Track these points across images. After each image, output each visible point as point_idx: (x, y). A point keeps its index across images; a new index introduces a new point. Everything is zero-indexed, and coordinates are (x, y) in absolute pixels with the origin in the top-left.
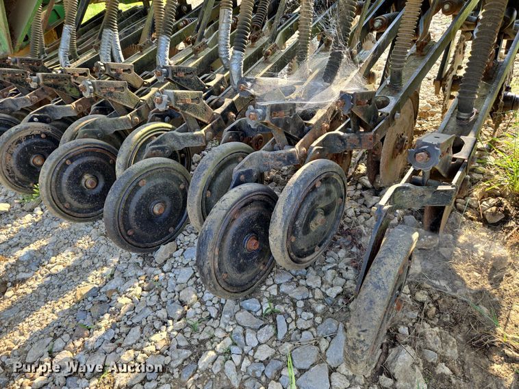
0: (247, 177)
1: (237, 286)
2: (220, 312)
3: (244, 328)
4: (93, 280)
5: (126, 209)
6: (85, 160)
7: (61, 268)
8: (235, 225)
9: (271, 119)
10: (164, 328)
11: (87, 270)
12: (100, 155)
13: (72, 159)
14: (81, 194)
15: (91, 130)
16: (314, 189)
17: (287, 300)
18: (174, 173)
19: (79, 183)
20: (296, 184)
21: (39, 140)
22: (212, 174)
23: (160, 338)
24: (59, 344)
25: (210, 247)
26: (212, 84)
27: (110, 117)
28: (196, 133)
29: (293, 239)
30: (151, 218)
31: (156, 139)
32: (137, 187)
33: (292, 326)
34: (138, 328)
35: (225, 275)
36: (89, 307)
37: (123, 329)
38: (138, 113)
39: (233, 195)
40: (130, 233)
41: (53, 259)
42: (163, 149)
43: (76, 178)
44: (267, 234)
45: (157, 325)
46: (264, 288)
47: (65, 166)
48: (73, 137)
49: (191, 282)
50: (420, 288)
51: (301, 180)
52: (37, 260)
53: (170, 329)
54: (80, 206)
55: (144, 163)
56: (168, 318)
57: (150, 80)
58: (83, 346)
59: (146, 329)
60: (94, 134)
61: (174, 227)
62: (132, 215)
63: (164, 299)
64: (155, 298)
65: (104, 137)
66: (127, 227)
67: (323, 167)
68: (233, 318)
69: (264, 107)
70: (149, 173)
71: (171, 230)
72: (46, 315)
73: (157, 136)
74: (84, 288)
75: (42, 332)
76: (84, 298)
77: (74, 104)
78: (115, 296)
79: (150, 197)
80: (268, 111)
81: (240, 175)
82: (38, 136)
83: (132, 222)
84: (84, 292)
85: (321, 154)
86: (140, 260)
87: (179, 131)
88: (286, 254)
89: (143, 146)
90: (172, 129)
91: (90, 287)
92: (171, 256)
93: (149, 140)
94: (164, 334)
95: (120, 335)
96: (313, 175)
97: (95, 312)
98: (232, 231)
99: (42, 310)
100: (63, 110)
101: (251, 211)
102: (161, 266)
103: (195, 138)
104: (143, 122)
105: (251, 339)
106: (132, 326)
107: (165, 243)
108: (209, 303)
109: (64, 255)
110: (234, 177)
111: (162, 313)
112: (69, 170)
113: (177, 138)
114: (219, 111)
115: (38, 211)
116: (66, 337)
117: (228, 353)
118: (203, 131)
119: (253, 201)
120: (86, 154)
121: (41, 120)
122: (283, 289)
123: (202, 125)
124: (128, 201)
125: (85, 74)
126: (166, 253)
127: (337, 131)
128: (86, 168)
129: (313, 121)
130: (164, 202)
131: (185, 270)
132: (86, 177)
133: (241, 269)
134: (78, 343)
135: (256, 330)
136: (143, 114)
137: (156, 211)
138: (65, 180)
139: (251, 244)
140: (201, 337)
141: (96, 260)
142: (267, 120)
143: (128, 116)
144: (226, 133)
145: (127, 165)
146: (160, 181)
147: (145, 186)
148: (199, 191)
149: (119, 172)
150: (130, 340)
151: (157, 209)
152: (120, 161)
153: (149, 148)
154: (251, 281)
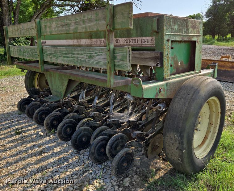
0: (105, 134)
1: (97, 159)
2: (92, 166)
3: (96, 170)
4: (64, 155)
5: (77, 137)
6: (69, 124)
7: (56, 151)
8: (99, 144)
9: (112, 122)
10: (78, 167)
11: (62, 153)
12: (73, 124)
13: (67, 124)
14: (66, 133)
15: (73, 117)
16: (118, 139)
17: (108, 166)
18: (90, 131)
19: (66, 130)
20: (114, 137)
21: (57, 117)
22: (98, 132)
23: (77, 168)
24: (54, 166)
25: (93, 147)
26: (106, 110)
27: (78, 114)
28: (98, 122)
29: (111, 150)
30: (82, 141)
31: (88, 122)
32: (81, 133)
33: (107, 171)
34: (72, 166)
35: (94, 155)
36: (62, 160)
37: (69, 165)
38: (85, 115)
39: (100, 137)
40: (76, 144)
41: (54, 149)
42: (89, 125)
43: (66, 129)
44: (106, 148)
45: (77, 166)
46: (104, 163)
47: (65, 125)
48: (68, 118)
49: (87, 159)
50: (138, 169)
51: (115, 137)
52: (50, 149)
53: (80, 167)
54: (64, 136)
55: (84, 127)
56: (80, 165)
57: (90, 106)
58: (60, 167)
59: (74, 166)
60: (73, 118)
61: (87, 146)
62: (78, 139)
63: (80, 161)
64: (78, 161)
65: (75, 119)
66: (76, 142)
67: (121, 135)
68: (94, 168)
69: (111, 120)
70: (84, 130)
71: (86, 146)
72: (52, 160)
73: (88, 121)
74: (61, 156)
75: (50, 163)
76: (61, 158)
77: (69, 109)
78: (69, 159)
79: (83, 136)
80: (111, 121)
81: (104, 133)
82: (58, 116)
83: (77, 141)
84: (61, 157)
85: (123, 132)
86: (76, 153)
87: (94, 121)
88: (109, 153)
89: (85, 123)
90: (93, 120)
91: (62, 156)
92: (84, 153)
93: (86, 122)
94: (78, 168)
95: (68, 166)
96: (118, 136)
97: (63, 161)
98: (98, 145)
99: (51, 159)
100: (66, 110)
101: (104, 142)
102: (81, 155)
103: (97, 124)
104: (86, 117)
105: (97, 172)
106: (71, 165)
107: (83, 149)
108: (90, 164)
109: (57, 148)
110: (102, 134)
111: (79, 164)
112: (65, 126)
113: (93, 123)
114: (104, 118)
115: (51, 136)
116: (56, 165)
117: (91, 173)
118: (99, 122)
119: (104, 140)
120: (70, 123)
121: (60, 111)
122: (108, 164)
123: (100, 121)
124: (78, 136)
125: (74, 100)
126: (83, 152)
127: (128, 128)
128: (69, 127)
129: (123, 125)
130: (86, 138)
131: (86, 156)
132: (68, 129)
133: (99, 155)
134: (59, 166)
135: (98, 171)
136: (87, 115)
137: (83, 140)
138: (63, 129)
139: (102, 150)
140: (86, 170)
141: (65, 151)
142: (111, 123)
143: (83, 115)
144: (104, 124)
145: (79, 127)
146: (86, 132)
147: (83, 133)
148: (94, 136)
149: (77, 129)
150: (70, 167)
151: (83, 139)
152: (78, 126)
153: (86, 124)
154: (101, 160)
